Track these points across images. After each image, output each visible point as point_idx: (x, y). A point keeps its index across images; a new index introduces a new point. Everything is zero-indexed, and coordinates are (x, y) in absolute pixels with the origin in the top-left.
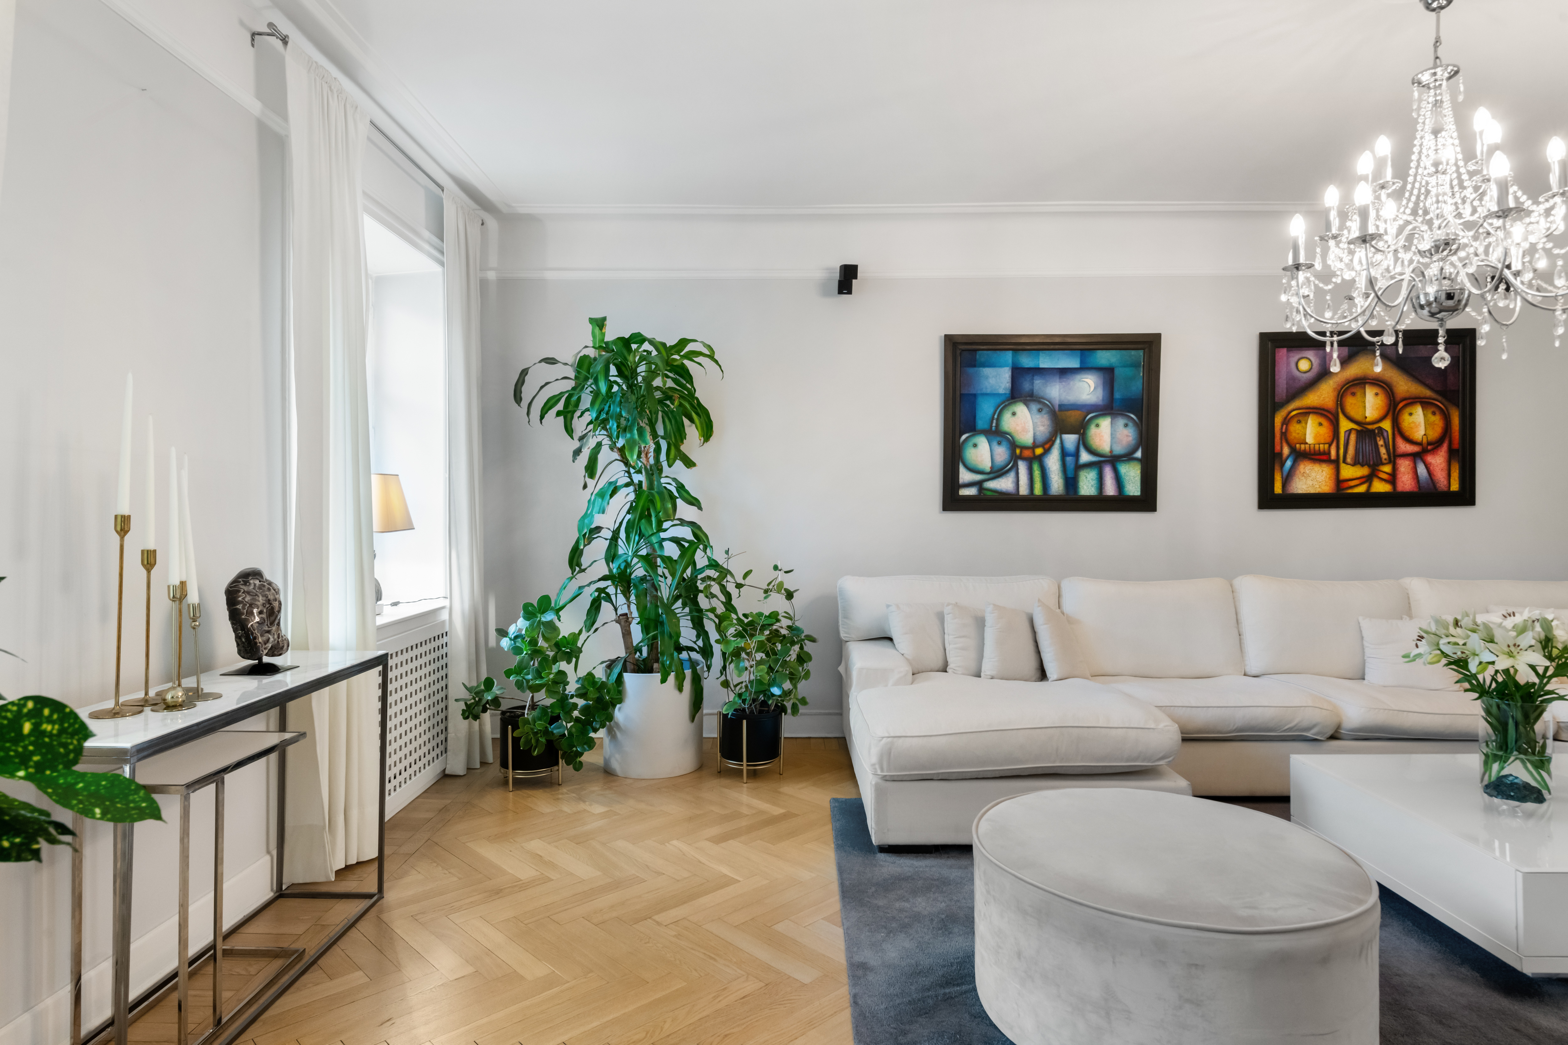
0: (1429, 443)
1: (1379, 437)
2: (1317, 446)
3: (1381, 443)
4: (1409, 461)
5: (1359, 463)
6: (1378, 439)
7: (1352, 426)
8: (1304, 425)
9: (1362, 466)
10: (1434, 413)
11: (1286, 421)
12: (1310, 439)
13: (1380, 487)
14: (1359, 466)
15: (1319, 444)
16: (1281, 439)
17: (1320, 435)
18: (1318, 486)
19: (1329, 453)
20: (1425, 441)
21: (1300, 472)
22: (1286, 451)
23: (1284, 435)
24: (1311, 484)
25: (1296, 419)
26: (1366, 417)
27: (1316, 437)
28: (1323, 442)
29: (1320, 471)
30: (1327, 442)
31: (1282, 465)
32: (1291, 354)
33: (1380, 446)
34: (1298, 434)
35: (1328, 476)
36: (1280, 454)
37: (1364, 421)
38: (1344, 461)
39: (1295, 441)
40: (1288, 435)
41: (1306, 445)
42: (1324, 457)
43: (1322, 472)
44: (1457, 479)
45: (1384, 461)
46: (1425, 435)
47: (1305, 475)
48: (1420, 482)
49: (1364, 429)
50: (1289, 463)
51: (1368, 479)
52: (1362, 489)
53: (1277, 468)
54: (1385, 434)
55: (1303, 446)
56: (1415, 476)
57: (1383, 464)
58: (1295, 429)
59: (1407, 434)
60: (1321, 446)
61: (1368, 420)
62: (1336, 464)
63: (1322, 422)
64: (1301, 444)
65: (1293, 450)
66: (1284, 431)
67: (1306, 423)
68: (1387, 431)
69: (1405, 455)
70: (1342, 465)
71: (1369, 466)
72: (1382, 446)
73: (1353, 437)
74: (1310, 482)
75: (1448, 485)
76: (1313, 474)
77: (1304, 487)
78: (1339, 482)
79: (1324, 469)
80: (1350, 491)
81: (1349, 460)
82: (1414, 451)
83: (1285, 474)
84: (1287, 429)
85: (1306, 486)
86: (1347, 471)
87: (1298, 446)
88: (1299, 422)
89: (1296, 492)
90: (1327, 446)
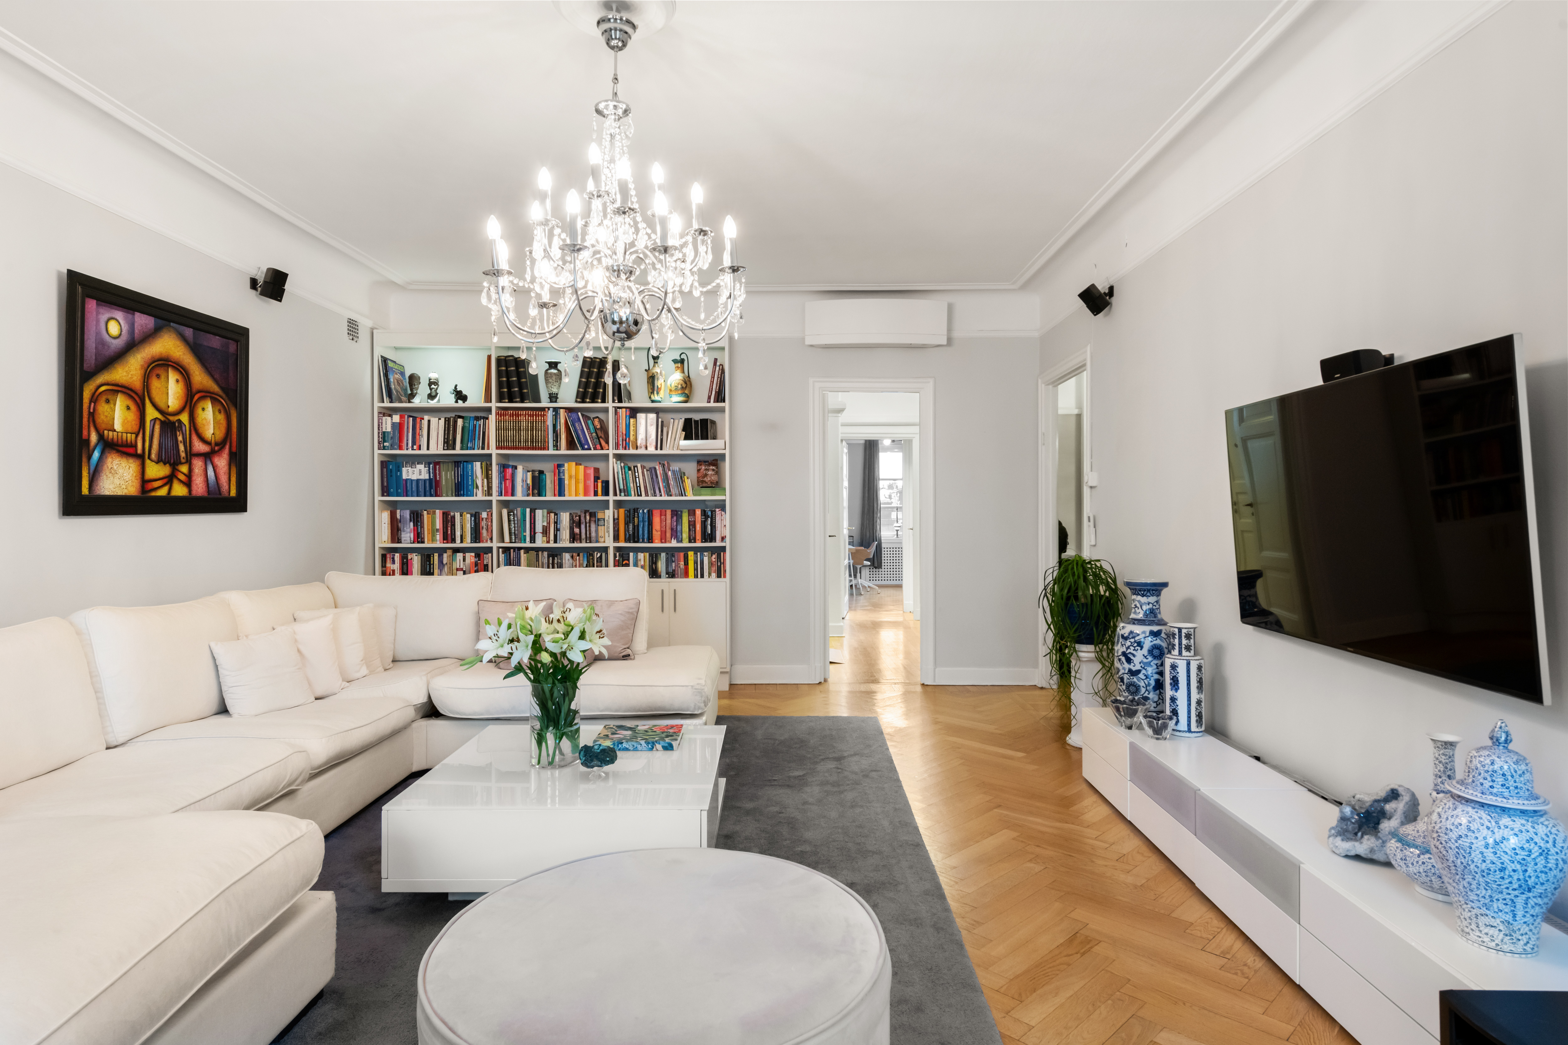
0: (217, 444)
1: (179, 431)
2: (124, 435)
3: (180, 438)
4: (202, 461)
5: (162, 461)
6: (178, 433)
7: (157, 415)
8: (112, 406)
9: (165, 464)
10: (220, 412)
11: (94, 399)
12: (118, 426)
13: (179, 490)
14: (161, 464)
15: (127, 433)
16: (89, 421)
17: (128, 422)
18: (124, 487)
19: (136, 446)
20: (213, 441)
21: (108, 467)
22: (94, 438)
23: (92, 415)
24: (118, 484)
25: (104, 398)
26: (169, 407)
27: (124, 424)
28: (130, 431)
29: (128, 467)
30: (134, 431)
31: (89, 457)
32: (101, 310)
33: (179, 442)
34: (106, 416)
35: (134, 475)
36: (88, 441)
37: (166, 411)
38: (149, 458)
39: (103, 426)
40: (96, 417)
41: (115, 433)
42: (131, 450)
43: (129, 468)
44: (235, 484)
45: (183, 461)
46: (213, 434)
47: (113, 471)
48: (210, 486)
49: (167, 420)
50: (96, 455)
51: (169, 480)
52: (163, 492)
53: (84, 460)
54: (184, 429)
55: (111, 433)
56: (205, 479)
57: (182, 463)
58: (103, 408)
59: (201, 431)
60: (129, 435)
61: (170, 409)
62: (141, 458)
63: (130, 406)
64: (109, 430)
65: (101, 437)
66: (92, 411)
67: (115, 405)
68: (185, 425)
69: (199, 455)
70: (148, 462)
71: (170, 465)
72: (181, 442)
73: (157, 428)
74: (117, 482)
75: (228, 491)
76: (121, 471)
77: (111, 487)
78: (144, 482)
79: (131, 465)
80: (153, 494)
81: (153, 456)
82: (205, 451)
83: (92, 468)
84: (94, 409)
85: (113, 486)
86: (151, 469)
87: (106, 432)
88: (108, 401)
89: (103, 494)
90: (134, 436)
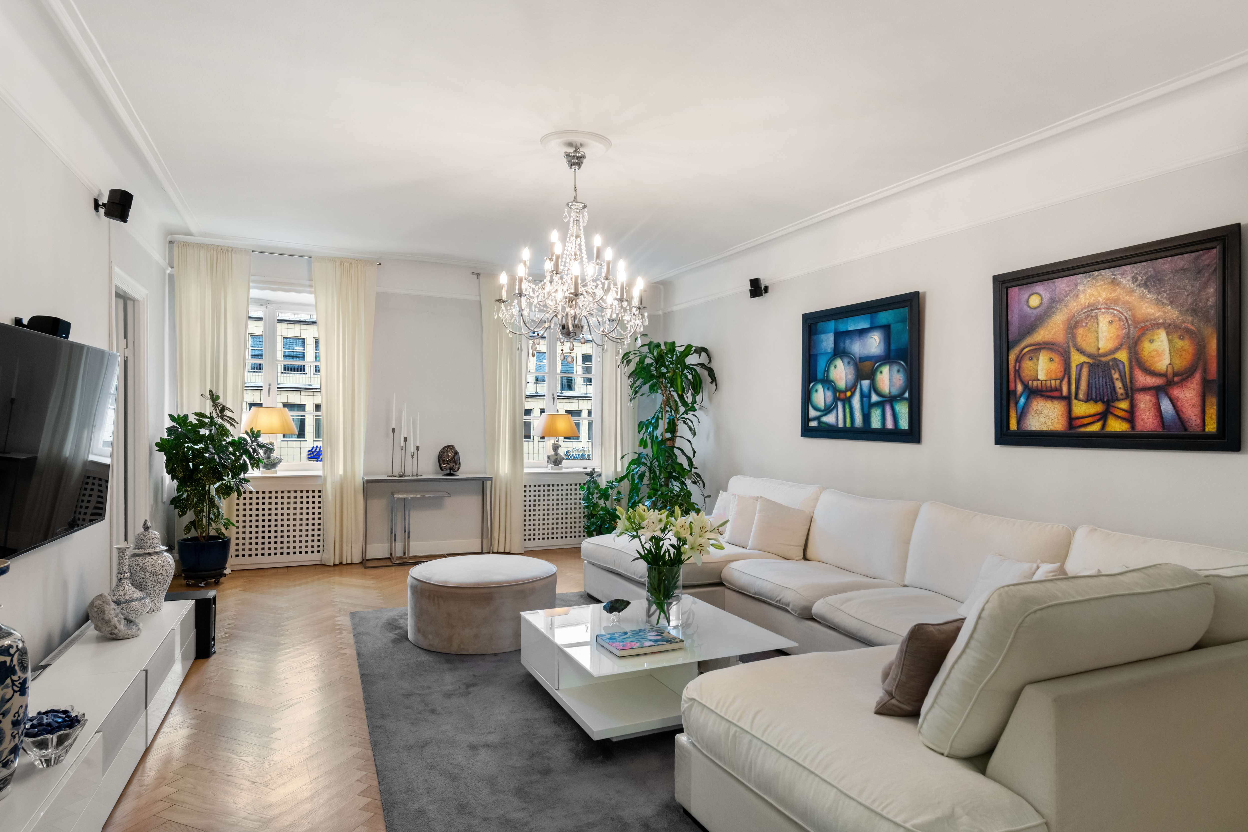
0: (1175, 374)
1: (1114, 369)
2: (1048, 382)
3: (1116, 376)
4: (1150, 395)
5: (1092, 399)
6: (1113, 372)
7: (1084, 359)
8: (1035, 361)
9: (1096, 401)
10: (1181, 338)
11: (1019, 360)
12: (1042, 376)
13: (1116, 426)
14: (1092, 402)
15: (1051, 380)
16: (1015, 377)
17: (1051, 371)
18: (1050, 424)
19: (1061, 390)
20: (1170, 371)
21: (1033, 409)
22: (1020, 388)
23: (1018, 372)
24: (1044, 421)
25: (1027, 357)
26: (1099, 349)
27: (1047, 373)
28: (1054, 378)
29: (1053, 408)
30: (1058, 378)
31: (1017, 403)
32: (1022, 292)
33: (1115, 380)
34: (1030, 370)
35: (1060, 414)
36: (1015, 391)
37: (1096, 353)
38: (1076, 398)
39: (1028, 378)
40: (1021, 372)
41: (1039, 382)
42: (1057, 394)
43: (1054, 409)
44: (1214, 417)
45: (1120, 397)
46: (1170, 364)
47: (1038, 412)
48: (1165, 420)
49: (1097, 362)
50: (1022, 401)
51: (1103, 417)
52: (1095, 428)
53: (1012, 405)
54: (1121, 366)
55: (1035, 383)
56: (1158, 414)
57: (1118, 400)
58: (1027, 365)
59: (1148, 364)
60: (1053, 382)
61: (1101, 351)
62: (1067, 400)
63: (1053, 358)
64: (1033, 381)
65: (1026, 386)
66: (1017, 368)
67: (1038, 360)
68: (1123, 363)
69: (1145, 389)
70: (1075, 402)
71: (1103, 402)
72: (1117, 379)
73: (1085, 371)
74: (1043, 420)
75: (1201, 425)
76: (1046, 411)
77: (1037, 424)
78: (1071, 419)
79: (1056, 406)
80: (1083, 429)
81: (1081, 396)
82: (1156, 384)
83: (1019, 411)
84: (1019, 367)
85: (1039, 423)
86: (1079, 408)
87: (1030, 383)
88: (1031, 359)
89: (1029, 429)
90: (1058, 382)
